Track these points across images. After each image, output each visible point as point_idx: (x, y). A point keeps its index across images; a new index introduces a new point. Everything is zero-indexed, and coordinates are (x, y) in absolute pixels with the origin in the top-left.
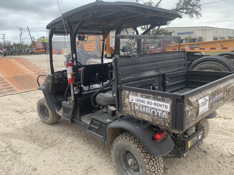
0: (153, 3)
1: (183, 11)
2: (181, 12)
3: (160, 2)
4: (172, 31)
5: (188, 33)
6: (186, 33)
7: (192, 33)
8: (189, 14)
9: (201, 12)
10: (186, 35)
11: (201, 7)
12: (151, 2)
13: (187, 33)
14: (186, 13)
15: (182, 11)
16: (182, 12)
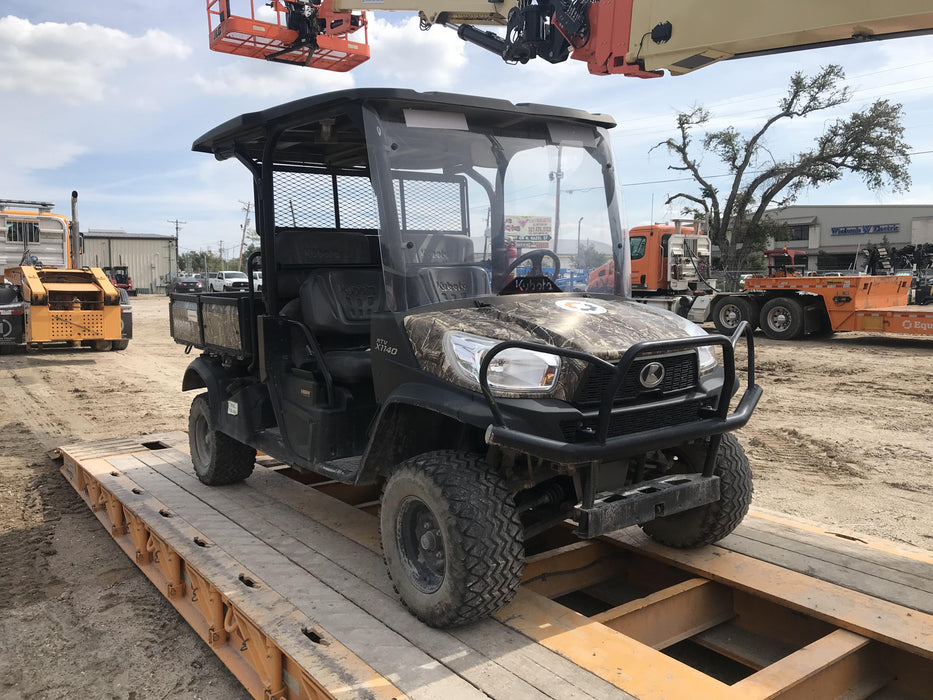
0: (737, 134)
1: (844, 161)
2: (837, 165)
3: (762, 132)
4: (810, 221)
5: (878, 229)
6: (866, 229)
7: (894, 229)
8: (864, 170)
9: (910, 169)
10: (867, 235)
11: (908, 152)
12: (730, 131)
13: (871, 231)
14: (856, 168)
15: (839, 160)
16: (842, 164)
